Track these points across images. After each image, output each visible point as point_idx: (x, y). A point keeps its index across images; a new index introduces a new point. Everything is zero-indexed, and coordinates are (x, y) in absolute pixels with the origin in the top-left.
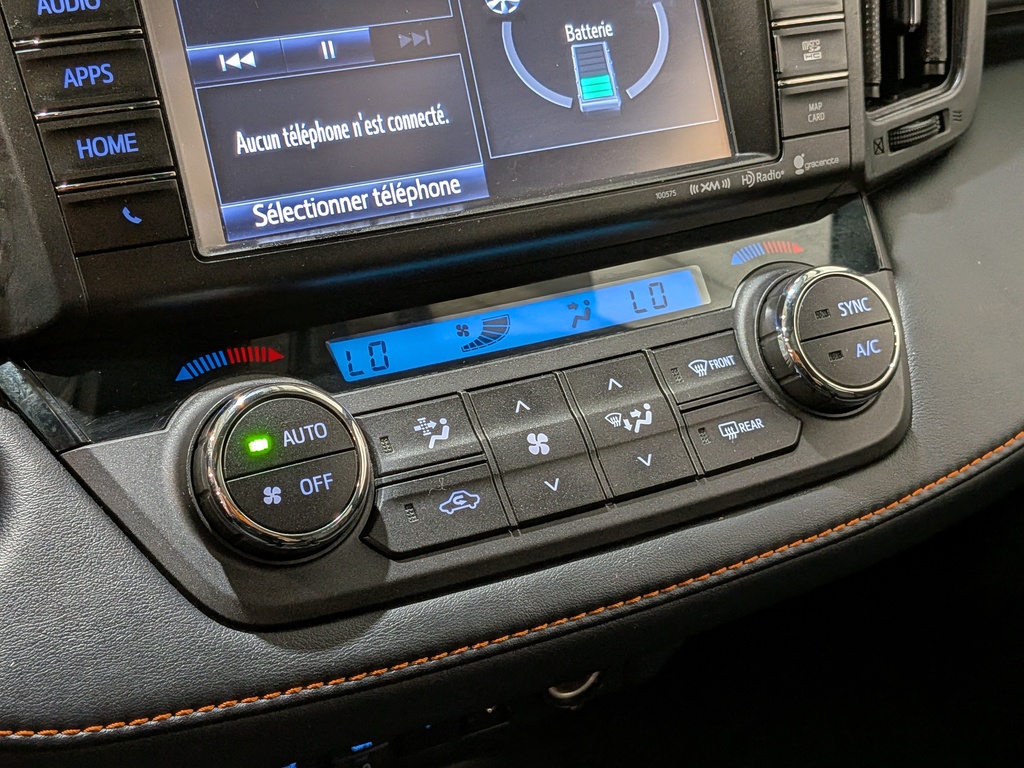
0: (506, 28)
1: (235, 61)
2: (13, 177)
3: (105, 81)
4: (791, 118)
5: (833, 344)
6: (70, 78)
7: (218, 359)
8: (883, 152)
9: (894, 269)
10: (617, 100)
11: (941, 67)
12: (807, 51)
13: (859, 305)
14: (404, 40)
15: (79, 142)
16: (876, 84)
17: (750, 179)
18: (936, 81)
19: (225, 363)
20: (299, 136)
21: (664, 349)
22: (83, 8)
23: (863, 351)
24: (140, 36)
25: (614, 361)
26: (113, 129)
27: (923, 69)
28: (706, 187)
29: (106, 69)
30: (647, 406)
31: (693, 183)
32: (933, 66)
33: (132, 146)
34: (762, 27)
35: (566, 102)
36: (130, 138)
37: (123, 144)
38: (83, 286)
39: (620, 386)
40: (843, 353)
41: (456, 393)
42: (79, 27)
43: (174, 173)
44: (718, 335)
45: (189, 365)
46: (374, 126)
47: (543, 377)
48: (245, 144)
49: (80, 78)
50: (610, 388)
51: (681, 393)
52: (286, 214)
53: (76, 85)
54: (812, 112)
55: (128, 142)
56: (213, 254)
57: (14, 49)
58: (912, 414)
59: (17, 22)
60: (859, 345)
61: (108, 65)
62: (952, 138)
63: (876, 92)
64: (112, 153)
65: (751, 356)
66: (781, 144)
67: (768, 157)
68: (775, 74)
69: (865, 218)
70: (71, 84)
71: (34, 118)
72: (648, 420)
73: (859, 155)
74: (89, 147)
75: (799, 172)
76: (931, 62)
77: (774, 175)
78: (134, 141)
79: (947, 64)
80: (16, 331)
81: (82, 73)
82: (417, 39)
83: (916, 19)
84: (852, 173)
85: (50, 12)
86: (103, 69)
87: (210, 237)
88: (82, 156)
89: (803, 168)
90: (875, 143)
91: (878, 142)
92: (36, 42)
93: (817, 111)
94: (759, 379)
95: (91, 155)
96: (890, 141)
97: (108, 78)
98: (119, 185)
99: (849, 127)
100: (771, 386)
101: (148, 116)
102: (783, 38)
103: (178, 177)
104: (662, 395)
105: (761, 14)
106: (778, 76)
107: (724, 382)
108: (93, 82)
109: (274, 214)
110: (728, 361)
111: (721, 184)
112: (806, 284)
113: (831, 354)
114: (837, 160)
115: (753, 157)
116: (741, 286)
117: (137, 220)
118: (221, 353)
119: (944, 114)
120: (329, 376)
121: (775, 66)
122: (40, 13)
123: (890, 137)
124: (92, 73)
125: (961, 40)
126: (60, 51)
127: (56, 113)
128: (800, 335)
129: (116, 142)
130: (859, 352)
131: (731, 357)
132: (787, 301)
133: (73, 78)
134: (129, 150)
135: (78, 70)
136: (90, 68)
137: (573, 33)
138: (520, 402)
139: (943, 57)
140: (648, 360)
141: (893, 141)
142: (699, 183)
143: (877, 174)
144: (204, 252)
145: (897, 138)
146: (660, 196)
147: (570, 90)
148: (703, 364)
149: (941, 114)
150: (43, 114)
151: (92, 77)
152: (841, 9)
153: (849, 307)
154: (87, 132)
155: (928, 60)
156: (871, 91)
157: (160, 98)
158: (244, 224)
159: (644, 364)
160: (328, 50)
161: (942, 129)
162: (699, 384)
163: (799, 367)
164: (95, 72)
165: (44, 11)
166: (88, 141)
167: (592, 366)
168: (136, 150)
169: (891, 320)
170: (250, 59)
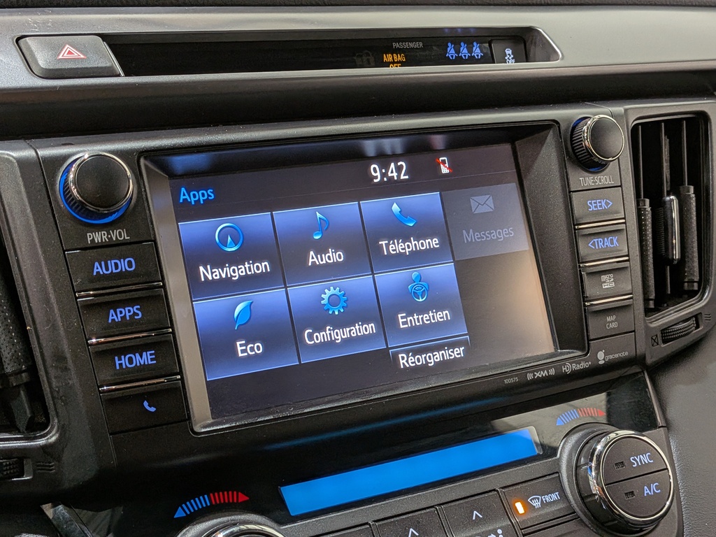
2: (71, 382)
3: (136, 317)
4: (595, 326)
5: (627, 487)
6: (113, 316)
7: (203, 501)
8: (658, 344)
9: (668, 426)
11: (696, 284)
12: (605, 282)
13: (645, 459)
15: (116, 358)
16: (651, 300)
17: (568, 368)
18: (692, 294)
19: (209, 504)
21: (511, 488)
22: (124, 270)
23: (648, 491)
24: (161, 287)
25: (476, 497)
26: (140, 348)
27: (683, 286)
28: (538, 375)
29: (137, 309)
30: (500, 531)
31: (529, 372)
32: (690, 284)
33: (152, 360)
34: (575, 267)
36: (151, 355)
37: (147, 358)
38: (114, 456)
39: (481, 517)
40: (635, 493)
41: (367, 524)
42: (120, 282)
43: (179, 377)
44: (548, 477)
45: (184, 505)
47: (428, 510)
49: (119, 316)
50: (474, 518)
51: (523, 521)
53: (117, 320)
54: (609, 322)
55: (149, 357)
56: (203, 430)
57: (77, 298)
58: (683, 532)
59: (79, 280)
60: (646, 487)
61: (139, 307)
62: (704, 333)
63: (652, 305)
64: (138, 364)
65: (571, 492)
66: (589, 344)
67: (579, 353)
68: (584, 297)
69: (647, 390)
70: (113, 320)
71: (87, 343)
73: (642, 348)
74: (123, 362)
75: (601, 362)
76: (688, 282)
77: (584, 365)
78: (154, 356)
79: (699, 283)
80: (66, 485)
81: (121, 312)
83: (677, 254)
84: (637, 360)
85: (102, 273)
86: (135, 309)
88: (118, 368)
89: (604, 359)
90: (652, 338)
91: (654, 338)
92: (91, 293)
93: (612, 321)
94: (577, 509)
95: (124, 367)
96: (662, 337)
97: (138, 315)
98: (142, 386)
99: (634, 331)
100: (585, 515)
101: (163, 339)
102: (588, 274)
103: (182, 379)
104: (510, 523)
105: (573, 259)
106: (585, 299)
107: (553, 512)
108: (128, 318)
110: (555, 496)
111: (548, 372)
112: (609, 442)
113: (626, 494)
114: (627, 354)
115: (570, 353)
116: (563, 441)
117: (153, 409)
118: (206, 496)
119: (699, 316)
120: (280, 514)
121: (583, 292)
122: (95, 274)
123: (662, 333)
124: (127, 312)
125: (709, 266)
126: (107, 298)
127: (102, 340)
128: (605, 480)
129: (141, 357)
130: (646, 492)
131: (557, 493)
132: (596, 453)
133: (115, 316)
134: (150, 362)
135: (118, 310)
136: (127, 309)
138: (411, 530)
139: (696, 279)
140: (500, 497)
141: (665, 336)
142: (533, 372)
143: (654, 360)
144: (197, 429)
145: (666, 334)
146: (506, 381)
148: (538, 499)
149: (696, 317)
150: (94, 340)
151: (128, 314)
152: (627, 254)
153: (638, 460)
154: (122, 351)
155: (686, 280)
156: (648, 304)
157: (172, 327)
159: (498, 500)
161: (697, 327)
162: (535, 514)
163: (604, 501)
164: (129, 311)
165: (98, 273)
166: (123, 357)
167: (461, 502)
168: (155, 362)
169: (667, 469)
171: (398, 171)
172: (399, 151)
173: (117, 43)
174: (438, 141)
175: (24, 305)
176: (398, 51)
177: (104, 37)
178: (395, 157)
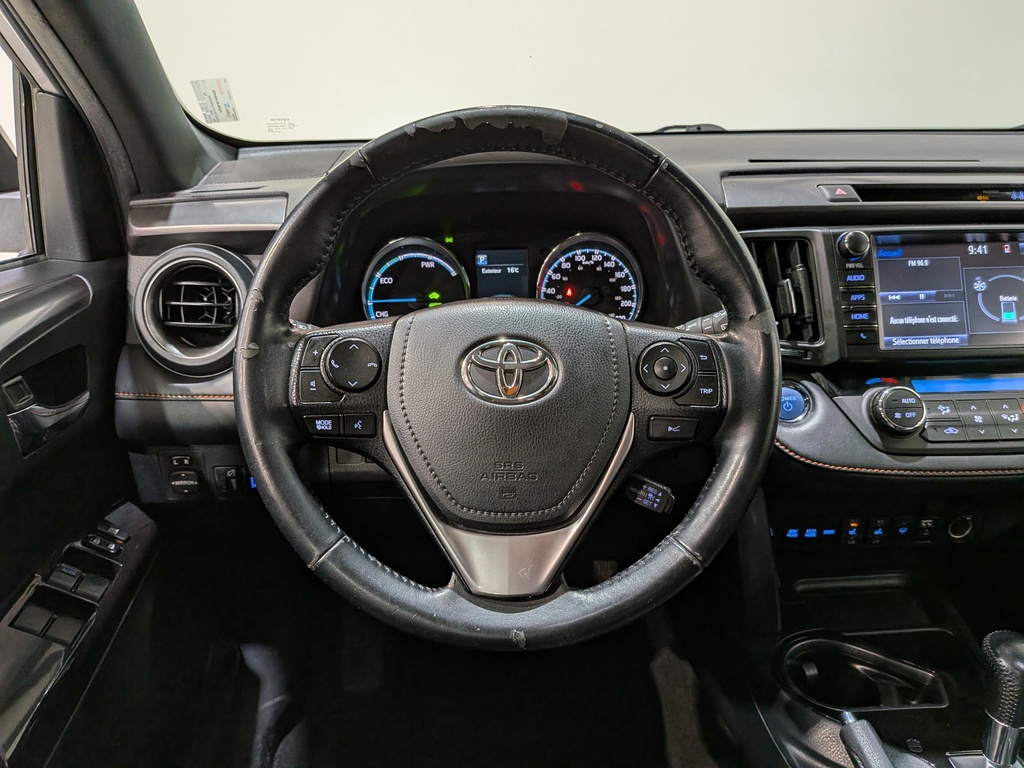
0: (980, 295)
1: (893, 297)
6: (853, 298)
7: (878, 380)
10: (1016, 321)
14: (946, 296)
15: (852, 315)
20: (909, 320)
22: (859, 280)
24: (873, 288)
25: (1006, 400)
26: (862, 312)
30: (1017, 415)
35: (998, 319)
38: (846, 354)
39: (1008, 407)
41: (952, 401)
42: (857, 284)
43: (877, 326)
46: (933, 320)
47: (982, 401)
48: (893, 321)
49: (855, 298)
50: (1004, 408)
52: (903, 342)
53: (854, 300)
55: (865, 316)
56: (883, 349)
57: (839, 289)
59: (841, 282)
61: (864, 295)
64: (860, 318)
71: (841, 308)
72: (1017, 419)
74: (854, 316)
78: (867, 316)
82: (950, 296)
86: (862, 296)
87: (882, 346)
88: (852, 319)
92: (845, 288)
95: (854, 318)
97: (863, 298)
98: (861, 327)
101: (871, 310)
108: (859, 299)
109: (899, 342)
117: (864, 337)
122: (847, 280)
124: (859, 297)
126: (851, 290)
127: (847, 307)
129: (862, 315)
134: (865, 318)
135: (855, 296)
136: (859, 295)
137: (1002, 298)
138: (973, 406)
140: (1018, 402)
144: (881, 348)
147: (1000, 316)
150: (844, 307)
154: (854, 312)
157: (876, 305)
158: (889, 343)
160: (922, 296)
165: (849, 280)
166: (854, 314)
168: (867, 318)
170: (898, 297)
171: (983, 249)
172: (983, 240)
173: (859, 189)
174: (1005, 236)
175: (816, 291)
176: (985, 195)
177: (853, 186)
178: (983, 243)
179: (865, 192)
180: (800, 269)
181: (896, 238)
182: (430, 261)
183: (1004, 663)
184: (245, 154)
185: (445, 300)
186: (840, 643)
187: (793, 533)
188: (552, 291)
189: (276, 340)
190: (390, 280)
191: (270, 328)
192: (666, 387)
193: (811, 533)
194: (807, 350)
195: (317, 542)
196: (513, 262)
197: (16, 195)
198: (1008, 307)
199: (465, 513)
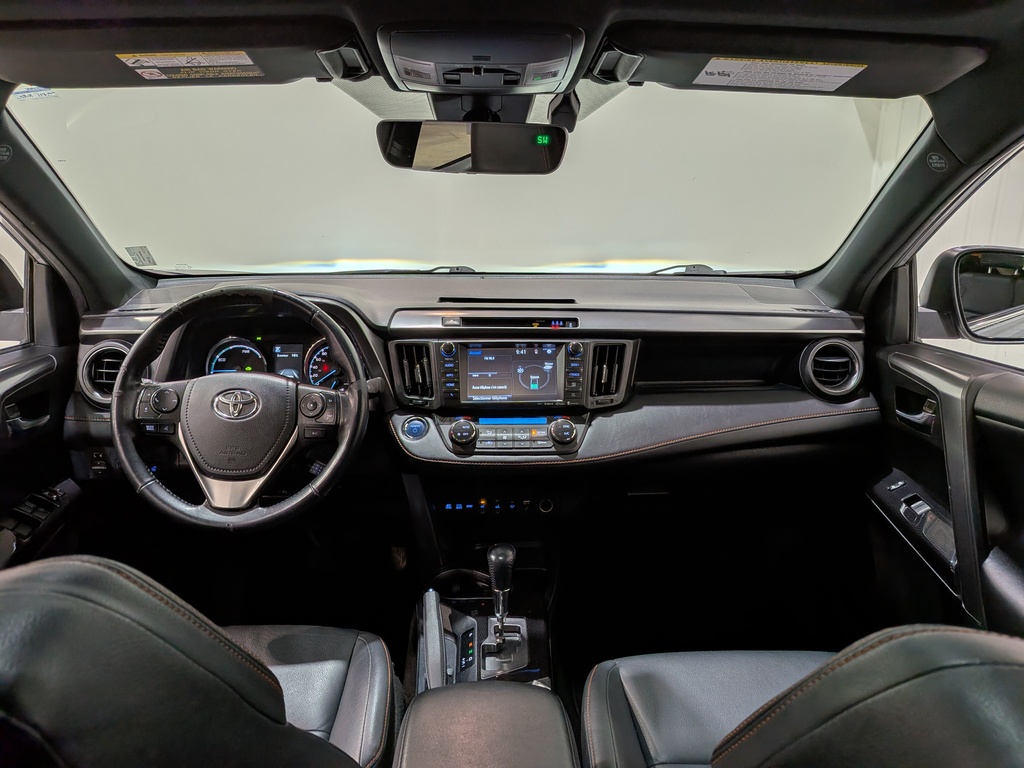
0: (520, 375)
10: (538, 389)
14: (501, 375)
20: (482, 387)
26: (452, 383)
35: (528, 388)
46: (495, 387)
52: (478, 399)
67: (562, 401)
68: (565, 387)
72: (525, 438)
82: (504, 375)
86: (453, 374)
87: (463, 401)
88: (447, 386)
109: (476, 398)
137: (532, 377)
147: (529, 386)
150: (443, 380)
160: (490, 375)
170: (478, 375)
171: (524, 352)
172: (524, 347)
173: (463, 319)
174: (536, 345)
177: (460, 317)
178: (524, 349)
179: (466, 321)
180: (425, 360)
181: (480, 345)
182: (247, 349)
183: (493, 557)
184: (161, 282)
185: (254, 370)
186: (470, 571)
187: (448, 506)
188: (315, 367)
189: (132, 388)
190: (224, 360)
191: (130, 382)
192: (311, 414)
193: (459, 507)
194: (427, 402)
195: (141, 480)
196: (295, 351)
197: (21, 311)
198: (534, 381)
199: (212, 470)
